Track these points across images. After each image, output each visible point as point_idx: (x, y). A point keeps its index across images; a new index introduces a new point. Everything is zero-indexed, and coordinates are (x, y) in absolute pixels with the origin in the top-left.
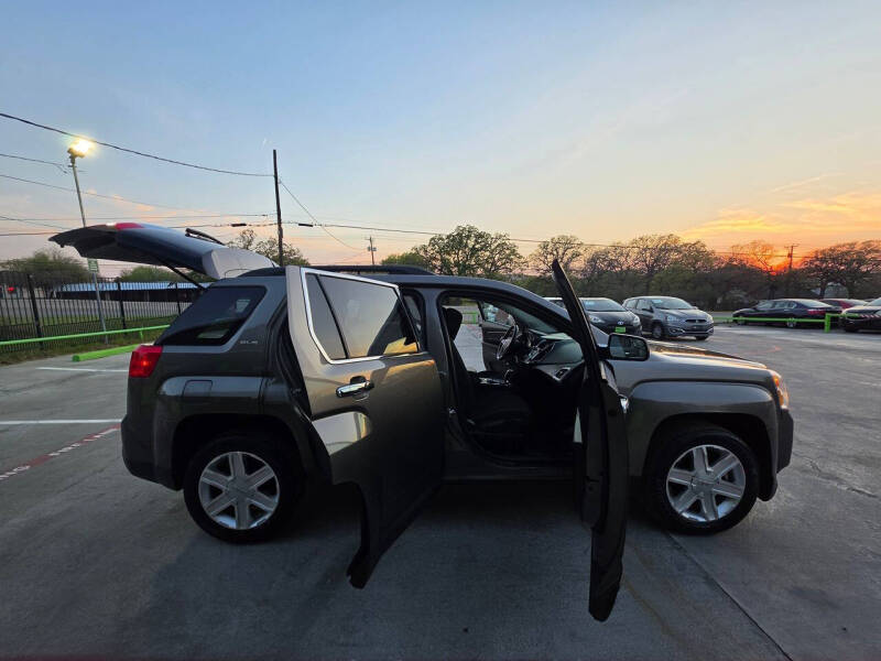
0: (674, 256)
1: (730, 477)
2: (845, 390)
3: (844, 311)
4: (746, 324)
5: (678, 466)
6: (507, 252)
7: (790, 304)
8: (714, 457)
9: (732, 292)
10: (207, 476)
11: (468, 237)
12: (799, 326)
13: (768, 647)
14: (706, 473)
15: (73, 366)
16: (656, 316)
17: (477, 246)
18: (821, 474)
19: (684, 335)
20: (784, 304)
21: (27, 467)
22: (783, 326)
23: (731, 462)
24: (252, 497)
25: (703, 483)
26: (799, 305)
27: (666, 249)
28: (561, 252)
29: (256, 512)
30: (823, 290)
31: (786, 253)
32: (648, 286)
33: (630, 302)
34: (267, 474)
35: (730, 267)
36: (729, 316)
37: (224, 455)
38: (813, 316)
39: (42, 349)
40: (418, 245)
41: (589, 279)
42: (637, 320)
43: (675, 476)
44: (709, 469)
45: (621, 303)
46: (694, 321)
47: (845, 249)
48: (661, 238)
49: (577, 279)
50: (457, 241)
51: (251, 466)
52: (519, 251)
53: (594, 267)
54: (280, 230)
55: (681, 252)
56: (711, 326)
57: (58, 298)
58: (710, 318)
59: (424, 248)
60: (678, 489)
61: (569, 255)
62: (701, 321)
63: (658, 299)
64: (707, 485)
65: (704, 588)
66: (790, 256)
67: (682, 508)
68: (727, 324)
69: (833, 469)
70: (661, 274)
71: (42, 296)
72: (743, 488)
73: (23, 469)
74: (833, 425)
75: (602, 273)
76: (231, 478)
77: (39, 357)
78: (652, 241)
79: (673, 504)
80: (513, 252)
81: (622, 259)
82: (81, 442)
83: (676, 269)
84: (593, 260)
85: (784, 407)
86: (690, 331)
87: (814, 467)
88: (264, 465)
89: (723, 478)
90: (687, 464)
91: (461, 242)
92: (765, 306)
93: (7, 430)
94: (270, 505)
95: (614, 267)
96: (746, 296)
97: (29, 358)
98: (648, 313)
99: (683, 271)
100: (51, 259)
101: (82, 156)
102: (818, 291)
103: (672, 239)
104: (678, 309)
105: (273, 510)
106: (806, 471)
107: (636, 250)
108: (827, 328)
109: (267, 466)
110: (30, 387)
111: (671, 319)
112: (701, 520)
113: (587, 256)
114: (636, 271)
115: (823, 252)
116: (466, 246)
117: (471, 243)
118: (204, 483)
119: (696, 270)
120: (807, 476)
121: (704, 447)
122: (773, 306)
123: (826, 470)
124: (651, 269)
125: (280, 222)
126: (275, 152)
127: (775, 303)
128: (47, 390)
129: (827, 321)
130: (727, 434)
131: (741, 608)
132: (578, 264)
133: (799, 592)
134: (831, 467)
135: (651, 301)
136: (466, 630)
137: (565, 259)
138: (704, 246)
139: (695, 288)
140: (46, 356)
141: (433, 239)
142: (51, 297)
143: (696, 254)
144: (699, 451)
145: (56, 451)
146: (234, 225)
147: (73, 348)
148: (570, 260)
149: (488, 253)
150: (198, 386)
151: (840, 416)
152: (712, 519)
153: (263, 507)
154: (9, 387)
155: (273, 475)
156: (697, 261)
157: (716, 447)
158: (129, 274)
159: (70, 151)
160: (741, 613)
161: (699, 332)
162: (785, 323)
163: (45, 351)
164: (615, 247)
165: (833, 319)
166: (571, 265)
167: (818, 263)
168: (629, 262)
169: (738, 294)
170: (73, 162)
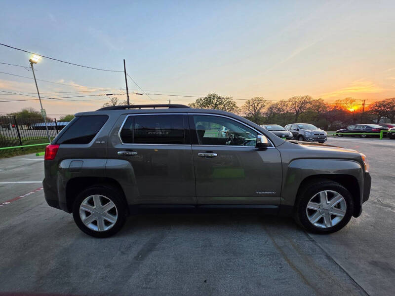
0: (308, 106)
1: (338, 206)
2: (391, 165)
3: (390, 129)
4: (342, 136)
5: (312, 201)
6: (232, 105)
7: (363, 127)
8: (330, 196)
9: (336, 122)
10: (84, 206)
11: (213, 99)
12: (368, 137)
13: (360, 292)
14: (326, 204)
15: (36, 158)
16: (300, 133)
17: (218, 103)
18: (382, 204)
19: (313, 141)
20: (360, 127)
21: (9, 203)
22: (360, 137)
23: (339, 199)
24: (105, 216)
25: (325, 209)
26: (368, 127)
27: (305, 103)
28: (256, 105)
29: (107, 223)
30: (379, 121)
31: (362, 103)
32: (296, 120)
33: (288, 126)
34: (111, 205)
35: (335, 110)
36: (335, 133)
37: (91, 196)
38: (375, 132)
39: (23, 151)
40: (191, 103)
41: (269, 117)
42: (291, 135)
43: (311, 206)
44: (328, 202)
45: (284, 127)
46: (318, 134)
47: (390, 101)
48: (303, 98)
49: (263, 117)
50: (208, 101)
51: (104, 202)
52: (237, 105)
53: (271, 112)
54: (128, 96)
55: (312, 104)
56: (326, 137)
57: (33, 129)
58: (326, 133)
59: (193, 104)
60: (312, 212)
61: (260, 106)
62: (321, 134)
63: (301, 125)
64: (327, 210)
65: (326, 261)
66: (363, 104)
67: (314, 221)
68: (333, 136)
69: (388, 202)
70: (303, 114)
71: (26, 128)
72: (345, 211)
73: (7, 203)
74: (387, 181)
75: (275, 114)
76: (95, 207)
77: (22, 154)
78: (299, 99)
79: (309, 219)
80: (234, 105)
81: (284, 108)
82: (35, 191)
83: (310, 112)
84: (271, 109)
85: (367, 171)
86: (316, 139)
87: (379, 201)
88: (110, 201)
89: (335, 207)
90: (317, 200)
91: (210, 101)
92: (351, 128)
93: (3, 186)
94: (114, 220)
95: (281, 111)
96: (342, 124)
97: (17, 155)
98: (296, 131)
99: (312, 113)
100: (29, 112)
101: (36, 63)
102: (376, 121)
103: (308, 98)
104: (311, 129)
105: (115, 222)
106: (375, 203)
107: (291, 103)
108: (381, 137)
109: (111, 202)
110: (16, 167)
111: (307, 134)
112: (324, 227)
113: (268, 106)
114: (291, 113)
115: (379, 102)
116: (213, 103)
117: (215, 101)
118: (82, 210)
119: (319, 112)
120: (375, 205)
121: (326, 191)
122: (356, 128)
123: (385, 202)
124: (298, 112)
125: (128, 93)
126: (124, 60)
127: (356, 126)
128: (23, 169)
129: (381, 134)
130: (338, 185)
131: (344, 271)
132: (264, 110)
133: (375, 264)
134: (388, 201)
135: (298, 125)
136: (205, 281)
137: (258, 108)
138: (323, 101)
139: (318, 121)
140: (24, 154)
141: (197, 100)
142: (31, 129)
143: (319, 104)
144: (323, 194)
145: (23, 195)
146: (107, 95)
147: (37, 150)
148: (260, 108)
149: (222, 106)
150: (77, 164)
151: (391, 177)
152: (329, 226)
153: (110, 221)
154: (7, 168)
155: (114, 206)
156: (319, 108)
157: (331, 191)
158: (64, 118)
159: (30, 61)
160: (345, 274)
161: (320, 140)
162: (361, 135)
163: (24, 152)
164: (282, 102)
165: (384, 133)
166: (261, 111)
167: (376, 108)
168: (288, 109)
169: (339, 123)
170: (32, 66)
